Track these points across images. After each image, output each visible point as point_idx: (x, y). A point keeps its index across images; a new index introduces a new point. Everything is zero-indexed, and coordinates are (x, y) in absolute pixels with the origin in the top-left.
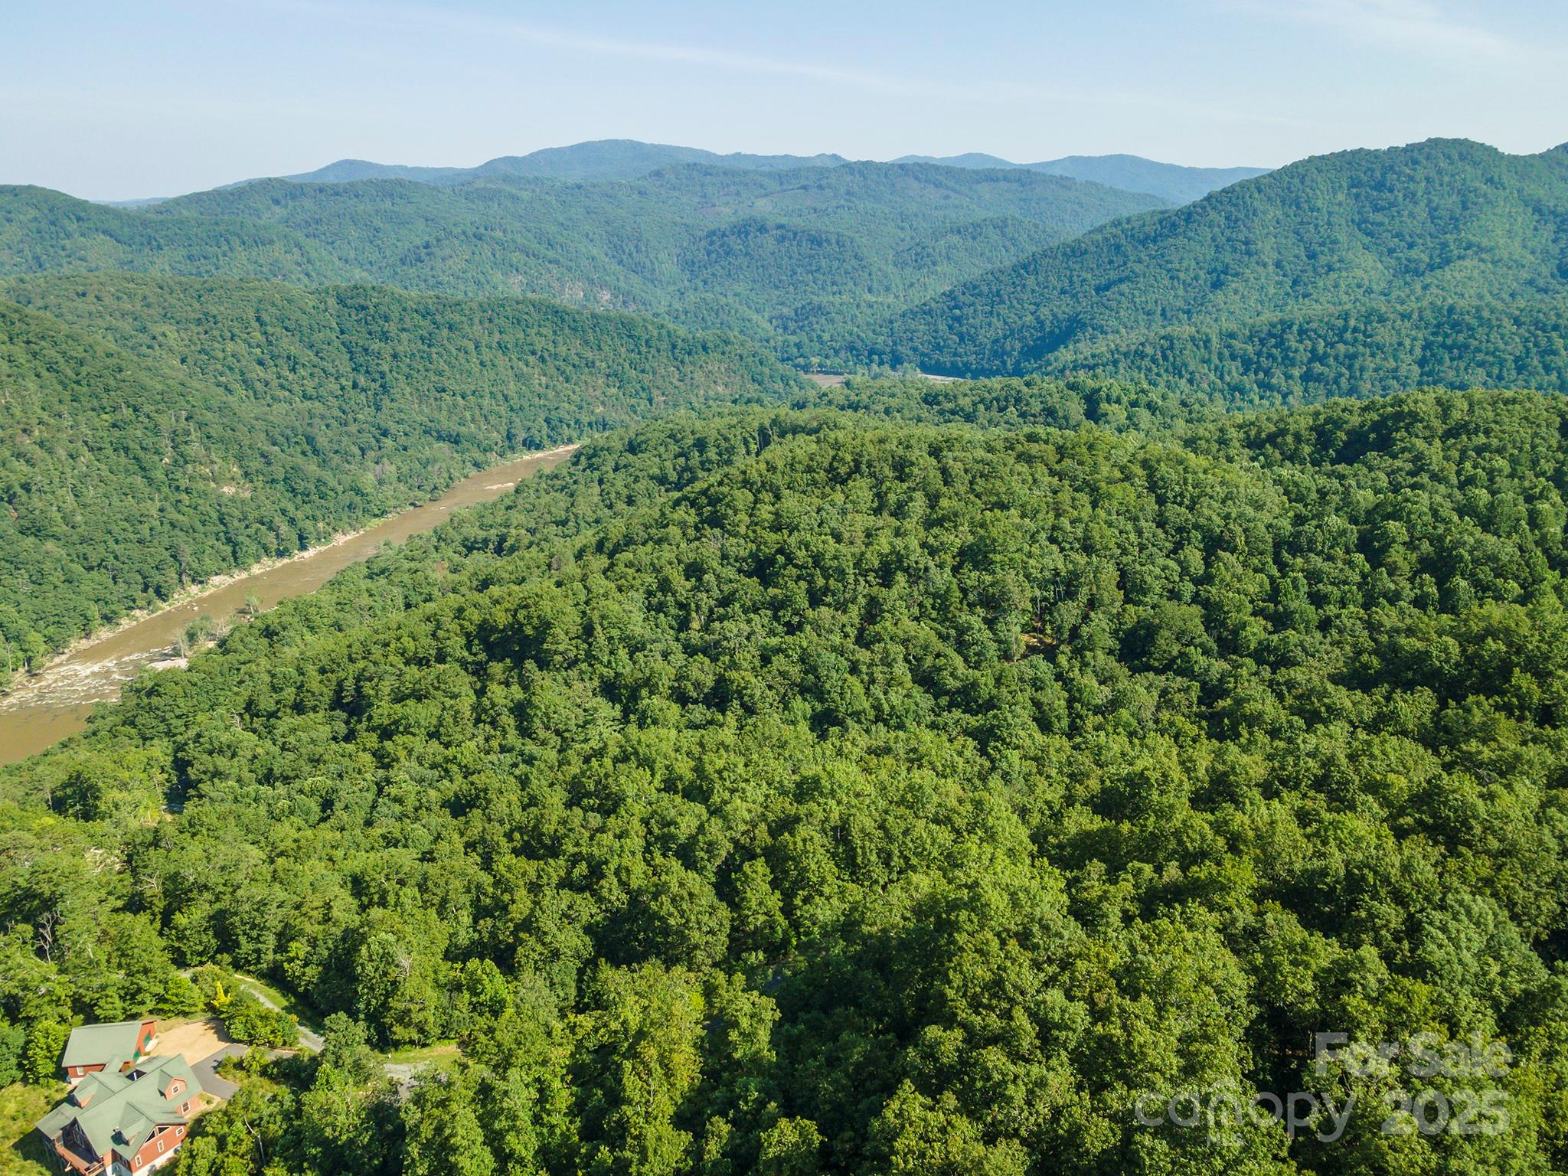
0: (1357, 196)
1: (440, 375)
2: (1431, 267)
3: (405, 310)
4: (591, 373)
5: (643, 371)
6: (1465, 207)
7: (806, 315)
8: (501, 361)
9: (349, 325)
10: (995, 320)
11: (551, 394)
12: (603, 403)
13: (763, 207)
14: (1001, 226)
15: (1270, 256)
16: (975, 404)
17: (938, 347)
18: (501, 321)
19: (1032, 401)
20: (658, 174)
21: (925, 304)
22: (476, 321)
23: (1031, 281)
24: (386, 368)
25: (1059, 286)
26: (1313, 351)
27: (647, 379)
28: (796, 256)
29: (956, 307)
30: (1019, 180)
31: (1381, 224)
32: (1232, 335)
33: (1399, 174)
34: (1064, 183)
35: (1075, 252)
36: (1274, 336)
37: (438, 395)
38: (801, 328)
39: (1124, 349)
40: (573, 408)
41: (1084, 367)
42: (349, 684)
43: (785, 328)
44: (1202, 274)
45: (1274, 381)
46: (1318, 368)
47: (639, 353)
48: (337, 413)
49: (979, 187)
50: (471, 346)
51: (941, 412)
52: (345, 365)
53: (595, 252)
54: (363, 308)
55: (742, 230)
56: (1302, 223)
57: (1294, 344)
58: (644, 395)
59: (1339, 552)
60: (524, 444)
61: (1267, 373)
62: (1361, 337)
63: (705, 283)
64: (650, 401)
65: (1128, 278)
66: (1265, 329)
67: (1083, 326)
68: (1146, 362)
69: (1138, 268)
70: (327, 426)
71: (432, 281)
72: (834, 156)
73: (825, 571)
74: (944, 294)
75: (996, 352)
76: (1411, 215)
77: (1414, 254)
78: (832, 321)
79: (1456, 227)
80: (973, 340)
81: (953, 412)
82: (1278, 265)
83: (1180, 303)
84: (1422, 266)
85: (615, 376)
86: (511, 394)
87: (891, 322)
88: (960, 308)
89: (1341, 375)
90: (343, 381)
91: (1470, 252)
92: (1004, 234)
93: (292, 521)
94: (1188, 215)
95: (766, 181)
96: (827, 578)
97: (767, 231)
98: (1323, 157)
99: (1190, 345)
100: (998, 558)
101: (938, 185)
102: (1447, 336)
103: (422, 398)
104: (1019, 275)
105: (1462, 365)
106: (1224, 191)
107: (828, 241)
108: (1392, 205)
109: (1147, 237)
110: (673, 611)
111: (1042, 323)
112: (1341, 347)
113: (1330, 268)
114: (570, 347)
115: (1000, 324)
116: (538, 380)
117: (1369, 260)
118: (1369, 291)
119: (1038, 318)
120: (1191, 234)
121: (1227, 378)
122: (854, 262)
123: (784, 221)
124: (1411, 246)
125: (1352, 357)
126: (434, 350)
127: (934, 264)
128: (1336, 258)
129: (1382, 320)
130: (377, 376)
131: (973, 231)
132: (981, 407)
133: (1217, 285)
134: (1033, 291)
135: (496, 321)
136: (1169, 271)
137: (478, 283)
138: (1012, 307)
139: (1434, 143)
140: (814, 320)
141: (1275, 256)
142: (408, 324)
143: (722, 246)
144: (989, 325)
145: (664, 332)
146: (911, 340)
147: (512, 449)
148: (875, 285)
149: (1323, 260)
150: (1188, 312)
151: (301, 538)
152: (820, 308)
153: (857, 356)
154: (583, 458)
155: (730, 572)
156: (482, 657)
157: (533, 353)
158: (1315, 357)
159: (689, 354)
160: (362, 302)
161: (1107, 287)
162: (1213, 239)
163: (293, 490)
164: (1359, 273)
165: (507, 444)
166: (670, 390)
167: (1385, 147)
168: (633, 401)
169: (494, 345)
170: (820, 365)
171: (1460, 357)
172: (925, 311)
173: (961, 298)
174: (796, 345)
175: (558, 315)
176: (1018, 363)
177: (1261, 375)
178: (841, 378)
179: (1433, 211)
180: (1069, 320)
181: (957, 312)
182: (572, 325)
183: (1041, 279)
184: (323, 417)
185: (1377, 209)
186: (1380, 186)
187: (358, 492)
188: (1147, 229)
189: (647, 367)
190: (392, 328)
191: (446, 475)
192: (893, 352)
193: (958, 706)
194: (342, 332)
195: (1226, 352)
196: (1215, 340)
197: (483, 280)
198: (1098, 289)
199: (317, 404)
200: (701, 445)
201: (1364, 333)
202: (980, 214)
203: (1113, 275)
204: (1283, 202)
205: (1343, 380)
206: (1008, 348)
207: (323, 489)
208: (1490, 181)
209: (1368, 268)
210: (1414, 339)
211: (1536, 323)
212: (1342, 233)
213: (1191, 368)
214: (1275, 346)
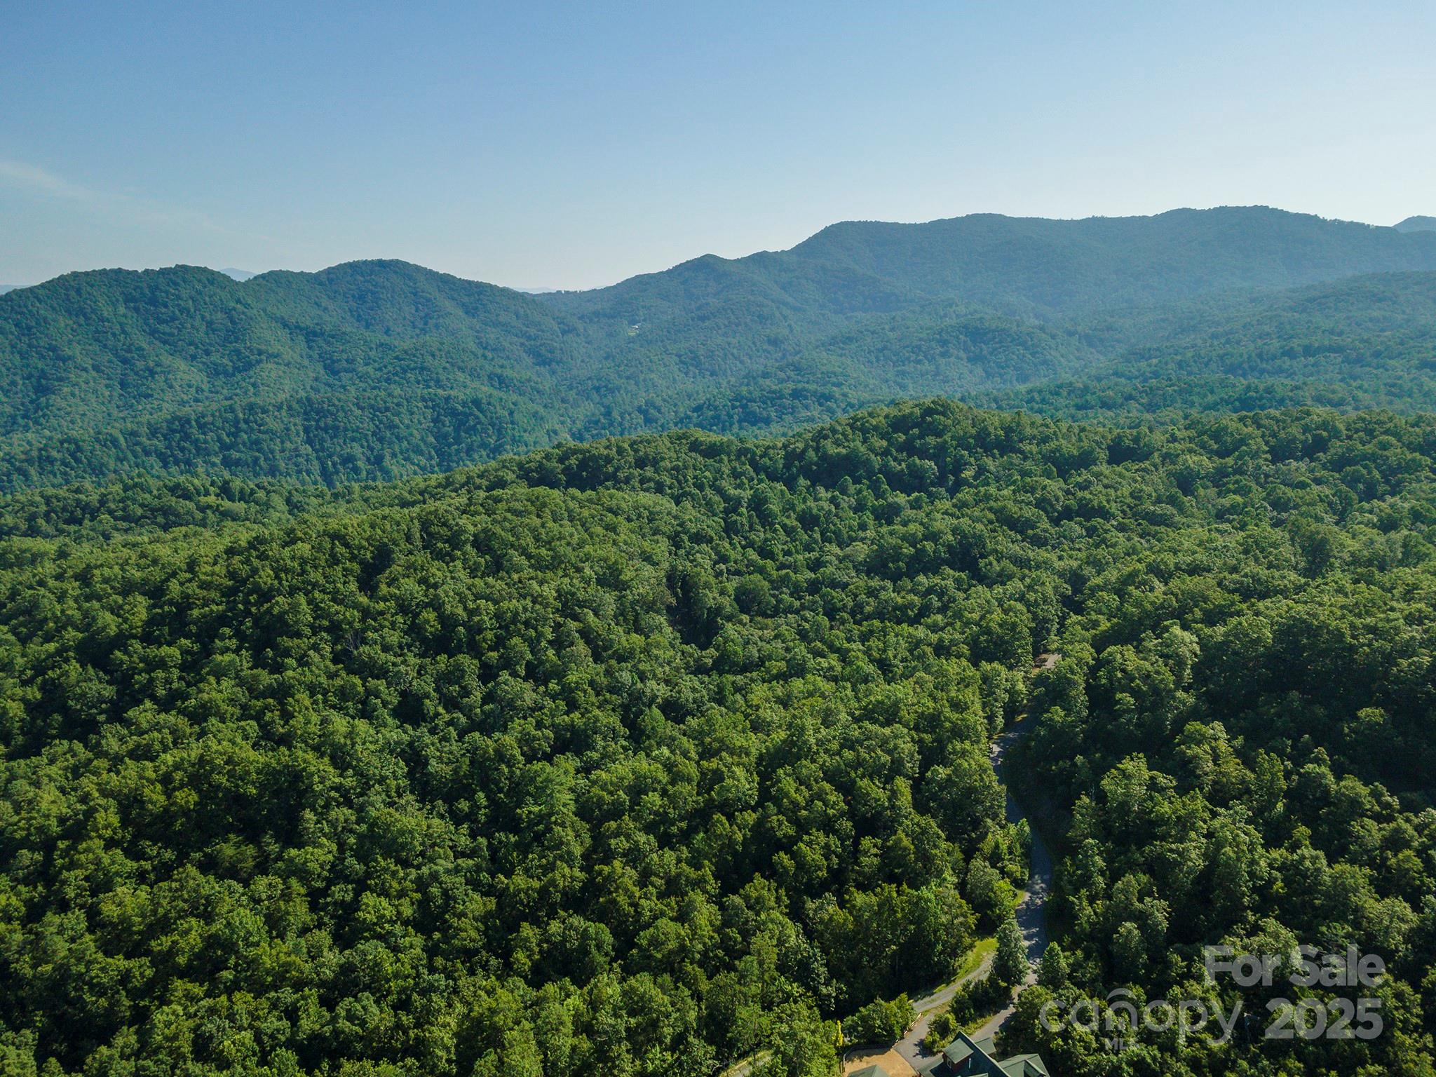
0: (137, 310)
26: (220, 440)
31: (172, 335)
32: (134, 434)
33: (167, 292)
36: (174, 431)
46: (235, 455)
56: (97, 331)
57: (200, 437)
62: (255, 426)
66: (164, 425)
76: (193, 327)
77: (215, 358)
82: (97, 369)
84: (231, 370)
91: (263, 357)
99: (98, 447)
102: (317, 421)
105: (341, 441)
108: (173, 319)
112: (243, 435)
113: (153, 372)
117: (181, 364)
124: (208, 353)
125: (257, 442)
128: (151, 363)
129: (264, 411)
133: (43, 390)
139: (184, 268)
141: (89, 361)
149: (140, 365)
158: (225, 447)
164: (182, 375)
167: (140, 269)
171: (335, 436)
179: (210, 324)
185: (161, 322)
186: (153, 301)
195: (138, 449)
196: (122, 440)
201: (256, 422)
204: (70, 313)
205: (262, 462)
208: (238, 301)
209: (187, 373)
210: (295, 425)
211: (372, 407)
212: (142, 341)
213: (112, 467)
214: (181, 439)
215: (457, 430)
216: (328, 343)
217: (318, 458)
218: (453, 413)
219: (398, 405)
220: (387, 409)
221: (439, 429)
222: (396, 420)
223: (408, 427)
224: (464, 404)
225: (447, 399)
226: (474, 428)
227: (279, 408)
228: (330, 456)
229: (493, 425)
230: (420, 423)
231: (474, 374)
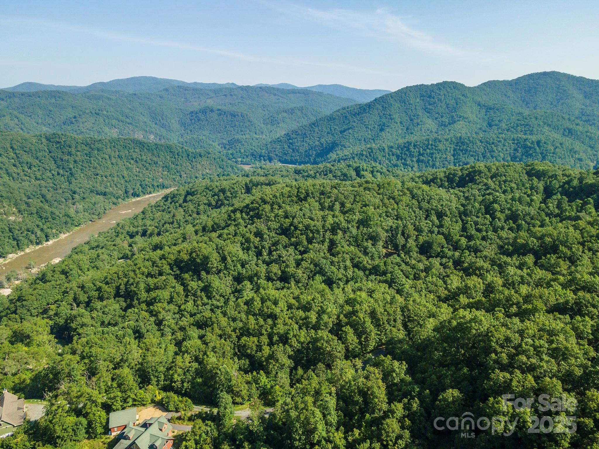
0: (423, 100)
1: (96, 169)
2: (449, 124)
3: (77, 143)
4: (156, 166)
5: (177, 165)
6: (457, 104)
7: (232, 143)
8: (120, 163)
9: (53, 149)
10: (305, 144)
11: (141, 175)
12: (162, 178)
13: (210, 102)
14: (301, 109)
15: (398, 120)
16: (315, 173)
17: (285, 154)
18: (119, 147)
19: (336, 171)
20: (166, 90)
21: (278, 138)
22: (108, 147)
23: (316, 129)
24: (72, 166)
25: (327, 131)
26: (419, 152)
27: (179, 168)
28: (226, 121)
29: (290, 139)
30: (304, 93)
31: (432, 109)
32: (392, 147)
33: (435, 93)
34: (320, 94)
35: (331, 119)
36: (405, 147)
37: (95, 177)
38: (231, 148)
39: (356, 153)
40: (150, 180)
41: (342, 159)
42: (122, 287)
43: (225, 148)
44: (376, 126)
45: (408, 163)
46: (421, 158)
47: (175, 158)
48: (52, 185)
49: (289, 95)
50: (107, 157)
51: (303, 177)
52: (53, 166)
53: (145, 120)
54: (58, 142)
55: (204, 111)
56: (407, 109)
57: (413, 150)
58: (178, 174)
59: (480, 215)
60: (132, 195)
61: (405, 160)
62: (434, 147)
63: (191, 131)
64: (181, 176)
65: (351, 128)
66: (403, 145)
67: (337, 145)
68: (364, 157)
69: (354, 124)
70: (48, 190)
71: (79, 132)
72: (233, 83)
73: (312, 231)
74: (285, 134)
75: (306, 155)
76: (441, 106)
77: (444, 119)
78: (243, 145)
79: (455, 111)
80: (298, 151)
81: (308, 176)
82: (401, 123)
83: (370, 136)
84: (447, 124)
85: (166, 167)
86: (125, 175)
87: (266, 145)
88: (292, 140)
89: (429, 160)
90: (53, 172)
91: (461, 119)
92: (302, 113)
93: (42, 230)
94: (369, 106)
95: (210, 93)
96: (313, 233)
97: (214, 112)
98: (411, 87)
99: (378, 151)
100: (372, 223)
101: (275, 95)
102: (460, 146)
103: (89, 178)
104: (312, 127)
105: (466, 156)
106: (380, 97)
107: (238, 115)
108: (434, 103)
109: (356, 113)
110: (254, 249)
111: (322, 144)
112: (428, 151)
113: (418, 124)
114: (147, 156)
115: (307, 145)
116: (135, 170)
117: (430, 121)
118: (431, 132)
119: (320, 143)
120: (371, 112)
121: (392, 162)
122: (248, 123)
123: (220, 107)
124: (442, 117)
125: (432, 154)
126: (92, 159)
127: (278, 123)
128: (419, 121)
129: (440, 141)
130: (68, 170)
131: (291, 111)
132: (318, 174)
133: (382, 130)
134: (318, 133)
135: (117, 147)
136: (365, 125)
137: (99, 132)
138: (310, 139)
139: (445, 83)
140: (236, 145)
141: (400, 120)
142: (80, 149)
143: (196, 117)
144: (303, 145)
145: (184, 150)
146: (275, 151)
147: (128, 197)
148: (257, 132)
149: (415, 121)
150: (373, 139)
151: (46, 236)
152: (238, 140)
153: (255, 158)
154: (169, 198)
155: (273, 234)
156: (178, 272)
157: (132, 159)
158: (420, 154)
159: (195, 158)
160: (58, 140)
161: (344, 131)
162: (379, 114)
163: (41, 217)
164: (428, 126)
165: (125, 195)
166: (188, 172)
167: (430, 84)
168: (174, 177)
169: (117, 156)
170: (241, 161)
171: (465, 154)
172: (279, 141)
173: (292, 136)
174: (231, 154)
175: (141, 144)
176: (315, 159)
177: (403, 161)
178: (250, 166)
179: (447, 105)
180: (332, 143)
181: (291, 141)
182: (148, 148)
183: (320, 128)
184: (46, 187)
185: (430, 104)
186: (430, 97)
187: (68, 216)
188: (355, 111)
189: (179, 163)
190: (73, 150)
191: (103, 208)
192: (268, 156)
193: (373, 274)
194: (50, 152)
195: (391, 153)
196: (386, 149)
197: (101, 131)
198: (341, 132)
199: (42, 182)
200: (223, 191)
201: (435, 145)
202: (292, 106)
203: (346, 127)
204: (400, 102)
205: (430, 162)
206: (311, 154)
207: (54, 216)
208: (463, 95)
209: (430, 124)
210: (450, 148)
211: (487, 142)
212: (420, 112)
213: (380, 159)
214: (406, 151)
215: (522, 155)
216: (495, 113)
217: (454, 162)
218: (525, 147)
219: (499, 142)
220: (493, 143)
221: (515, 154)
222: (495, 148)
223: (499, 152)
224: (533, 143)
225: (525, 140)
226: (531, 155)
227: (447, 140)
228: (459, 162)
229: (542, 154)
230: (506, 150)
231: (556, 128)
